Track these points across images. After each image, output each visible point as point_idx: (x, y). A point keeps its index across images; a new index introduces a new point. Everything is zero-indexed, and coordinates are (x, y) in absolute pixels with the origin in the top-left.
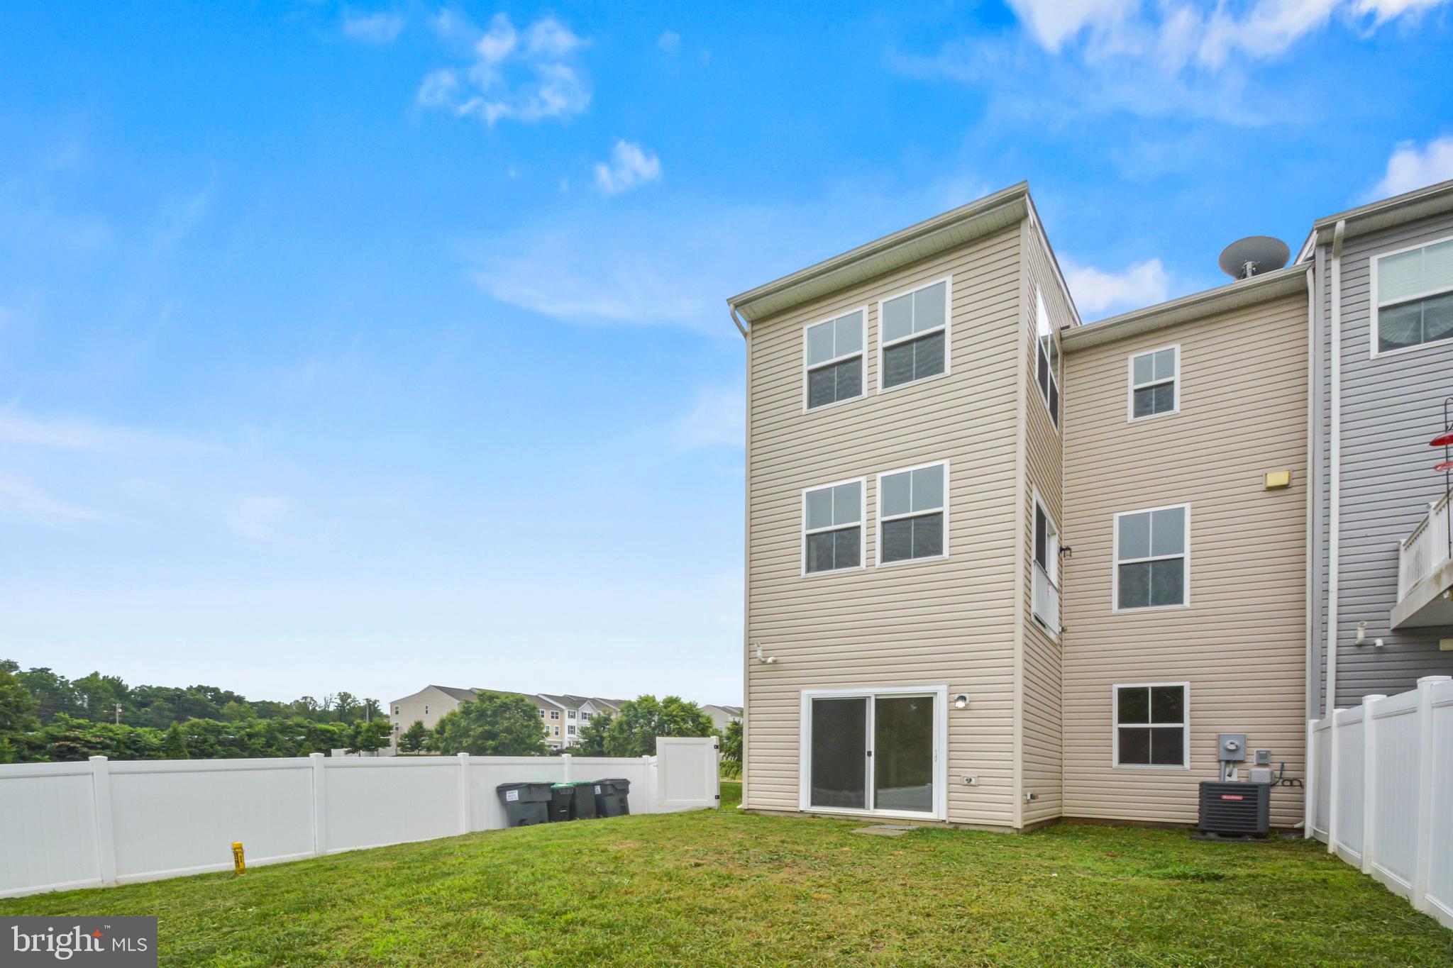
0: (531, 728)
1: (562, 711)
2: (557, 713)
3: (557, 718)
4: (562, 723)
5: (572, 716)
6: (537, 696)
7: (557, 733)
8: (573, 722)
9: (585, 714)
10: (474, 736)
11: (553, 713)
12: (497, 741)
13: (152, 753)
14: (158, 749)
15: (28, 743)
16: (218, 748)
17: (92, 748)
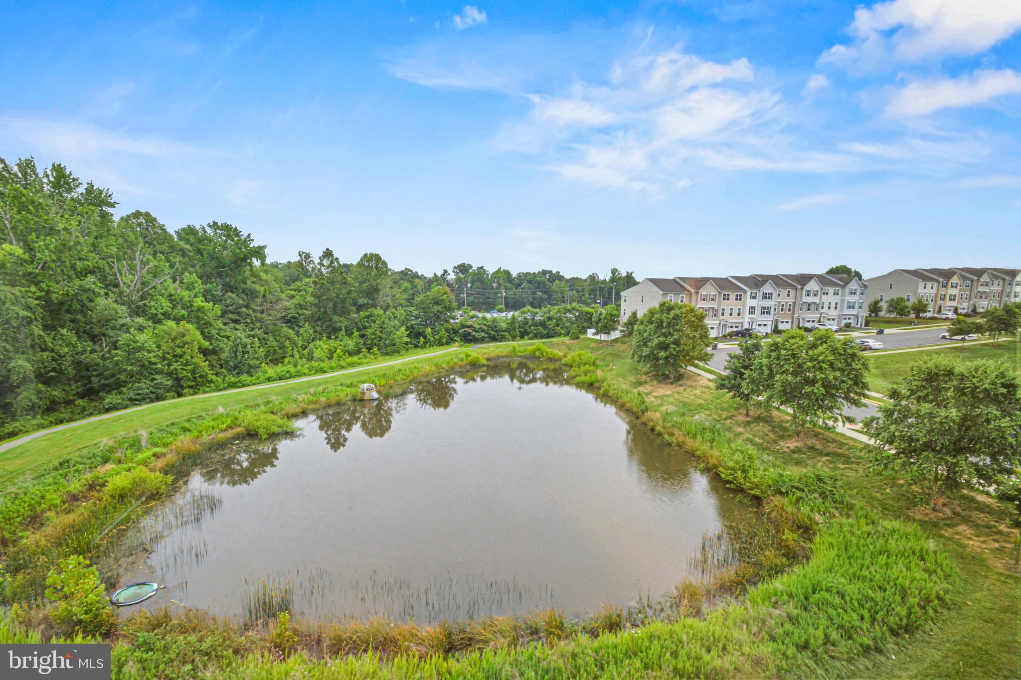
0: (696, 338)
1: (745, 292)
2: (741, 295)
3: (740, 299)
4: (744, 305)
5: (753, 297)
6: (726, 279)
7: (739, 314)
8: (754, 303)
9: (766, 294)
10: (651, 347)
11: (737, 295)
12: (668, 353)
13: (502, 333)
14: (505, 331)
15: (453, 329)
16: (533, 328)
17: (477, 332)
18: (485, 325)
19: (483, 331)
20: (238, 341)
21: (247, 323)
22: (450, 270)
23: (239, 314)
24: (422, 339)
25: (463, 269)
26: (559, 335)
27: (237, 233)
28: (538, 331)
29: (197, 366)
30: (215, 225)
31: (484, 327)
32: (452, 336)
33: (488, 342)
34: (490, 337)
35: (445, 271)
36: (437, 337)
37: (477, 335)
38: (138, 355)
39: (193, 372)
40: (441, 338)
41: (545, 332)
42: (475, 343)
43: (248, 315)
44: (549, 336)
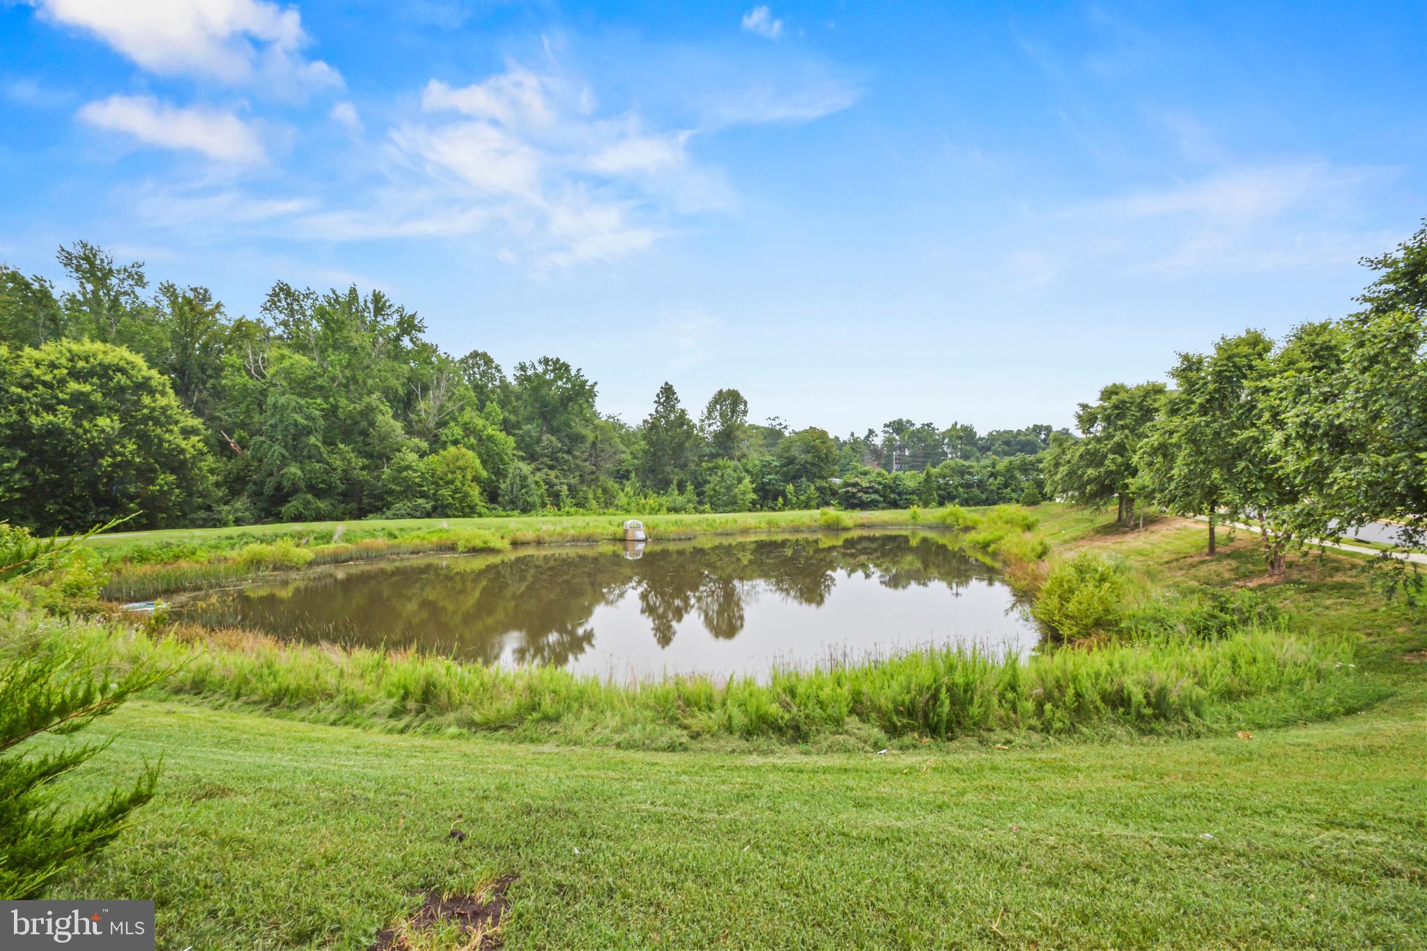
13: (908, 497)
14: (913, 493)
15: (831, 490)
16: (961, 489)
17: (866, 493)
18: (880, 483)
19: (876, 492)
20: (518, 471)
21: (563, 470)
22: (879, 429)
23: (557, 459)
24: (781, 500)
25: (898, 427)
26: (1009, 500)
27: (566, 367)
28: (971, 495)
29: (466, 495)
30: (546, 361)
31: (876, 486)
32: (828, 498)
33: (883, 509)
34: (889, 503)
35: (871, 432)
36: (802, 498)
37: (865, 497)
38: (405, 474)
39: (461, 500)
40: (809, 499)
41: (984, 497)
42: (862, 510)
43: (567, 461)
44: (989, 502)
